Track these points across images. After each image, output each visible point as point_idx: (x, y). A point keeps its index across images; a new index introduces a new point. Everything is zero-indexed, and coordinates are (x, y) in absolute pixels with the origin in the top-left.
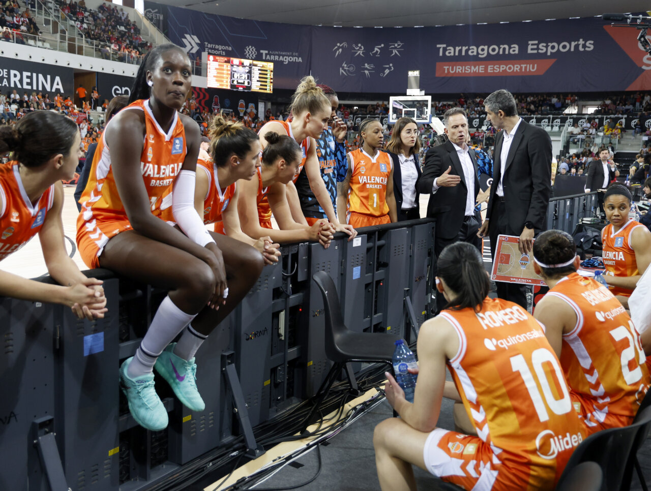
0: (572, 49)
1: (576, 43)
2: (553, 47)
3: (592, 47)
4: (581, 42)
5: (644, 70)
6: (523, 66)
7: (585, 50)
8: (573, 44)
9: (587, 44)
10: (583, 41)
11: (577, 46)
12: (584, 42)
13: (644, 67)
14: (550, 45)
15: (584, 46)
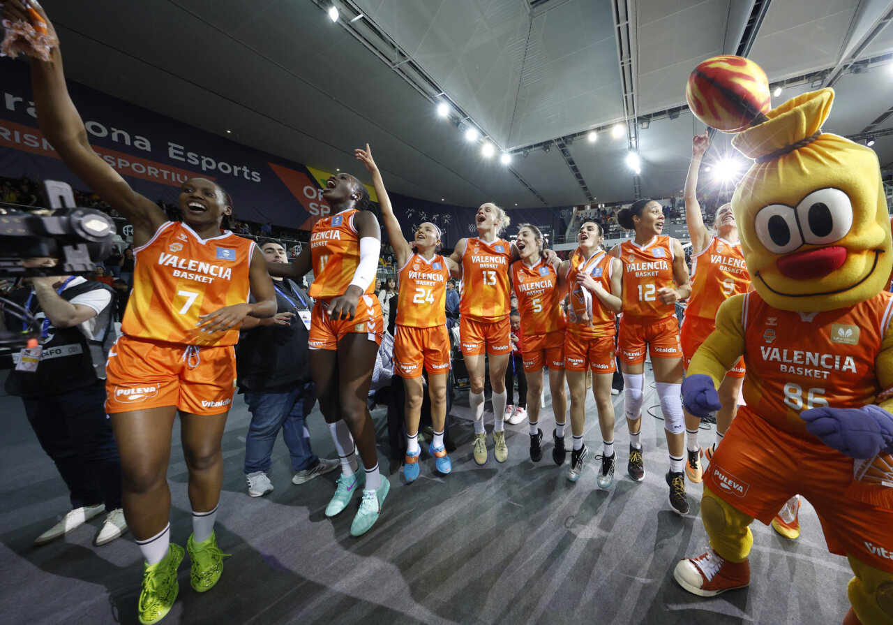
0: (236, 174)
1: (240, 168)
2: (209, 163)
3: (259, 180)
4: (245, 169)
5: (311, 215)
6: (165, 172)
7: (251, 180)
8: (236, 169)
9: (254, 174)
10: (248, 169)
11: (241, 172)
12: (248, 171)
13: (311, 212)
14: (205, 159)
15: (249, 175)
